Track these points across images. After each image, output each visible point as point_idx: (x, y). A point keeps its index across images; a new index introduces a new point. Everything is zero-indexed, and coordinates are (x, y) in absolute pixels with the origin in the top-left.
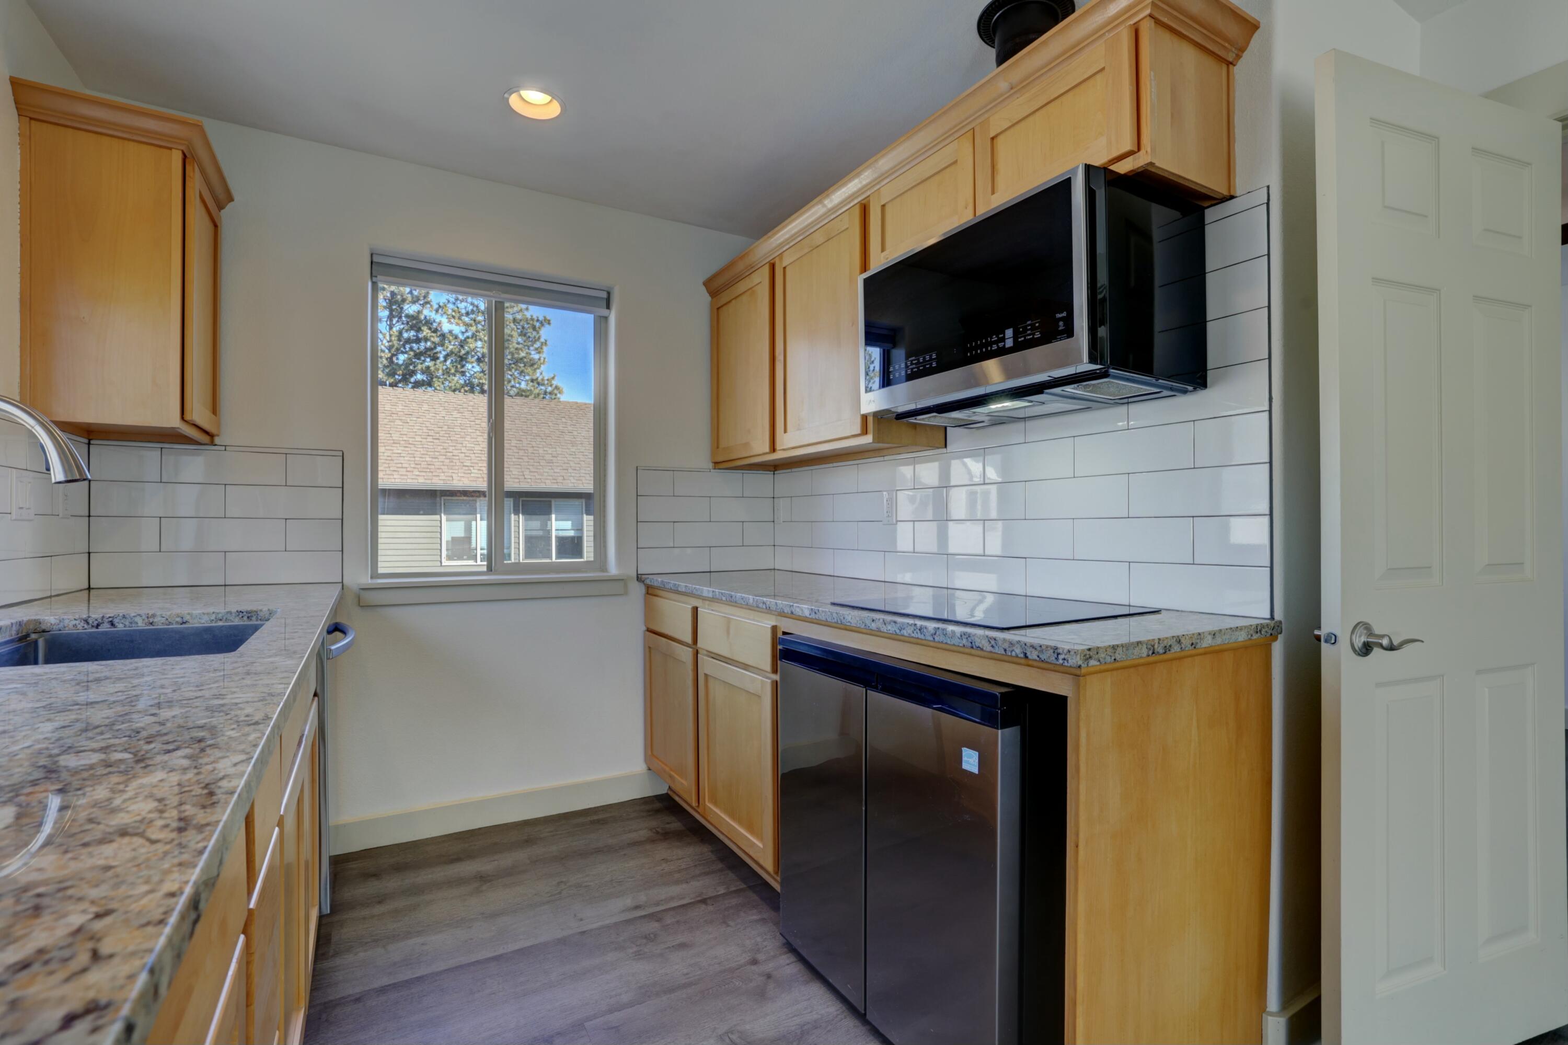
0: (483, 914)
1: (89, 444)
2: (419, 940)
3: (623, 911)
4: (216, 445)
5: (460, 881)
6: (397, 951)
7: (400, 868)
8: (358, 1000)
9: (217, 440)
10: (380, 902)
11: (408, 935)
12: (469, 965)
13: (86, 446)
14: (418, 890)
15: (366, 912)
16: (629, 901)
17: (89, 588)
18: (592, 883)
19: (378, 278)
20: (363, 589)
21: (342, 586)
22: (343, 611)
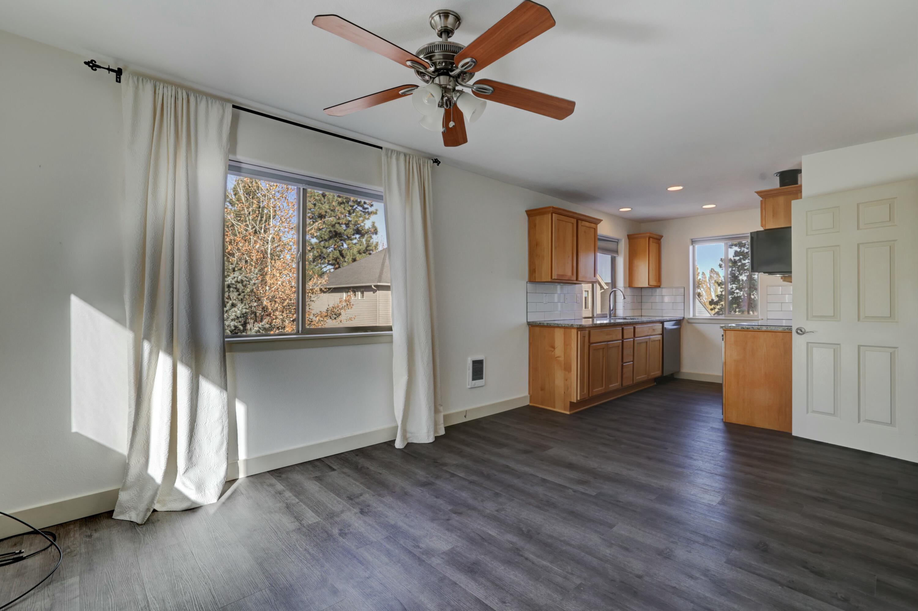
1: (644, 290)
4: (660, 288)
13: (641, 290)
17: (642, 316)
19: (694, 245)
20: (688, 319)
21: (684, 318)
22: (684, 323)
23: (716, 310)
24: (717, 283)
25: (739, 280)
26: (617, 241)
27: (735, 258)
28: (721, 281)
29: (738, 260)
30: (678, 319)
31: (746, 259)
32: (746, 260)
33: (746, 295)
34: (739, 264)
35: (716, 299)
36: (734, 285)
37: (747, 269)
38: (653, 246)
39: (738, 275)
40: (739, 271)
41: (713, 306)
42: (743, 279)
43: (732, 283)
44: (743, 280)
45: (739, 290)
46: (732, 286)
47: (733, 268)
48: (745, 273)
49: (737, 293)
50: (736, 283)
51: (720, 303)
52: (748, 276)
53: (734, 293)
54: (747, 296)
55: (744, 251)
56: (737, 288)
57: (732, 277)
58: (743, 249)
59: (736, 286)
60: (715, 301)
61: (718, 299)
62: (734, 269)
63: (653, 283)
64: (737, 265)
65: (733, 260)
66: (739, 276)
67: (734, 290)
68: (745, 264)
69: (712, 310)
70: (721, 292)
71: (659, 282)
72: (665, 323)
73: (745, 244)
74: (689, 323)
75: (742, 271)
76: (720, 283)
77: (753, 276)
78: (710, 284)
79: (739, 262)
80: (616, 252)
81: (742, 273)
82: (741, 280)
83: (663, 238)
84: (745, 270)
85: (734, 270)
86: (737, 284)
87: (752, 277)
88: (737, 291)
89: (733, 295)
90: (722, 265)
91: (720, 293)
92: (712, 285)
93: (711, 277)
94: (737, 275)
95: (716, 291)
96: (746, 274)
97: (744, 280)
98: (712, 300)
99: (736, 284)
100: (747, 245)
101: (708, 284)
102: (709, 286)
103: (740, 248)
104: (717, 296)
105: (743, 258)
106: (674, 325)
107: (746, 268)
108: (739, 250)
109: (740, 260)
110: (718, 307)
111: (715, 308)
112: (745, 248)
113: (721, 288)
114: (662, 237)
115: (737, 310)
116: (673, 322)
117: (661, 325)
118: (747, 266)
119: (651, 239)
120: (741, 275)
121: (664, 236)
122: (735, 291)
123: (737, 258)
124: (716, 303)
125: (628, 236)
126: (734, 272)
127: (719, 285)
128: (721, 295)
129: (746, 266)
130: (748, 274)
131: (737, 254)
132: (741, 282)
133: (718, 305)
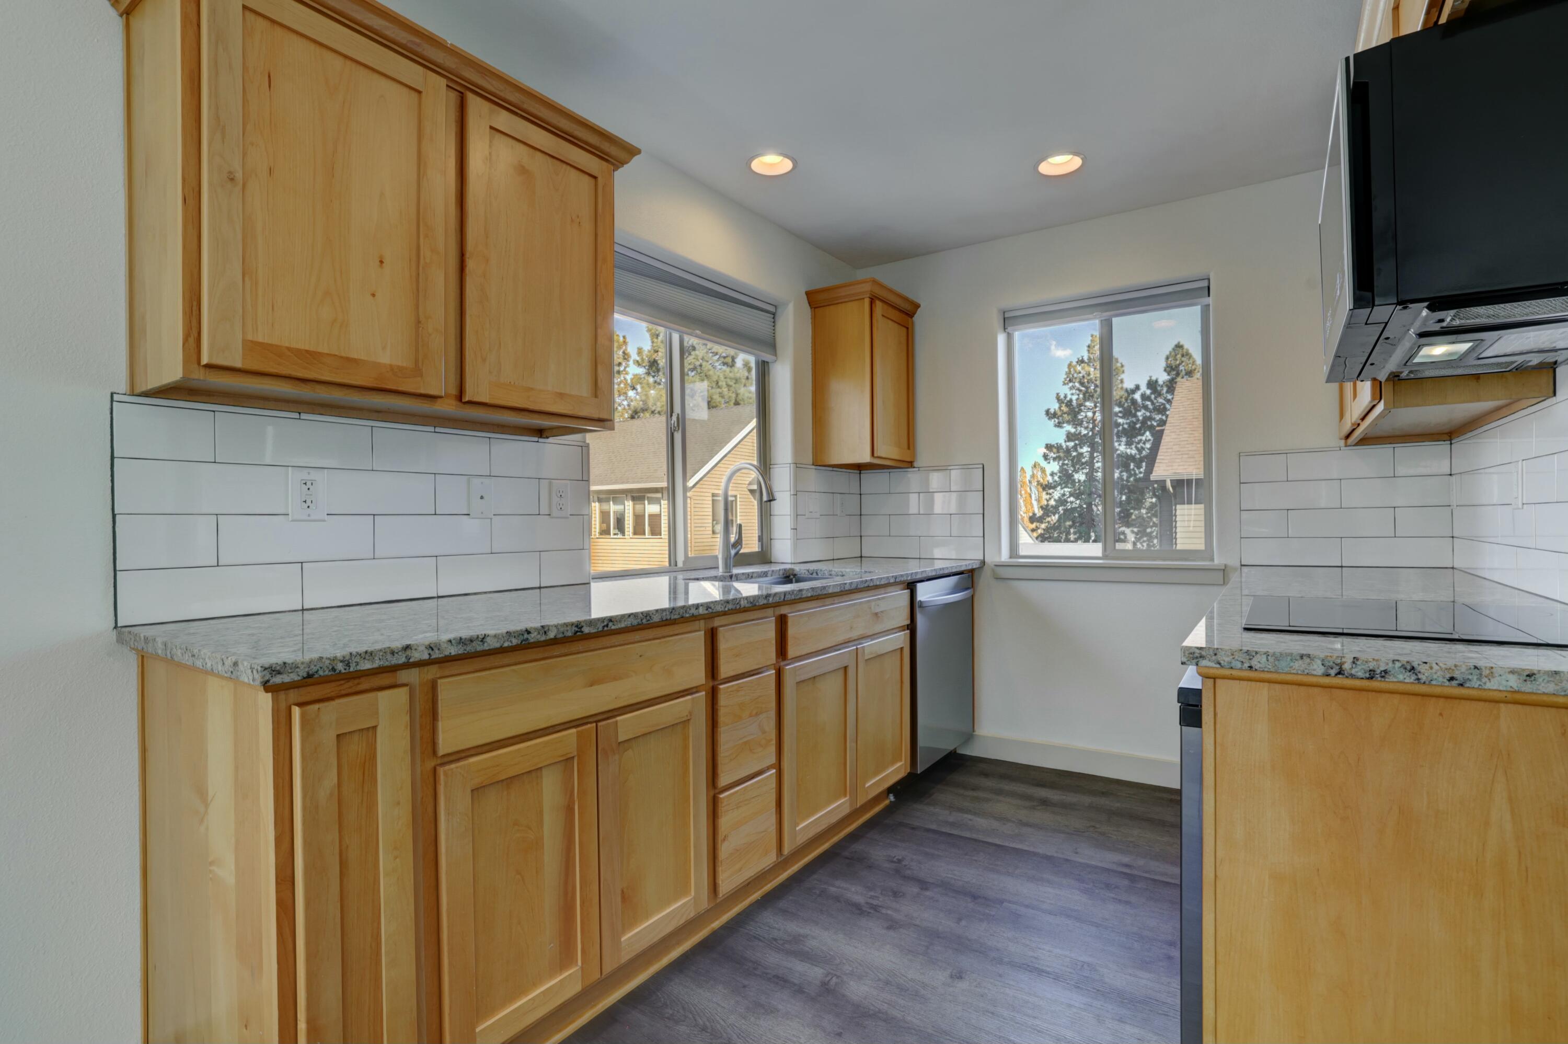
0: (1021, 821)
1: (860, 473)
2: (970, 817)
3: (1114, 863)
4: (914, 467)
5: (1028, 798)
6: (953, 817)
7: (1003, 777)
8: (913, 828)
9: (915, 464)
10: (973, 790)
11: (968, 811)
12: (983, 842)
13: (859, 475)
14: (999, 792)
15: (962, 791)
16: (1126, 859)
17: (861, 557)
18: (1115, 837)
19: (1009, 329)
20: (996, 565)
21: (983, 562)
22: (984, 581)
23: (1040, 531)
24: (1042, 485)
25: (1074, 481)
26: (772, 309)
27: (1068, 444)
28: (1047, 483)
29: (1072, 448)
30: (963, 568)
31: (1084, 446)
32: (1084, 448)
33: (1085, 506)
34: (1074, 454)
35: (1039, 513)
36: (1066, 490)
37: (1086, 462)
38: (888, 332)
39: (1073, 471)
40: (1073, 466)
41: (1034, 526)
42: (1080, 478)
43: (1063, 485)
44: (1079, 481)
45: (1074, 497)
46: (1064, 491)
47: (1065, 460)
48: (1083, 469)
49: (1072, 503)
50: (1070, 486)
51: (1045, 519)
52: (1087, 474)
53: (1067, 502)
54: (1086, 508)
55: (1080, 433)
56: (1071, 495)
57: (1064, 475)
58: (1079, 428)
59: (1069, 490)
60: (1038, 515)
61: (1042, 512)
62: (1066, 462)
63: (888, 450)
64: (1071, 456)
65: (1064, 447)
66: (1074, 473)
67: (1068, 498)
68: (1082, 454)
69: (1033, 530)
70: (1048, 501)
71: (909, 448)
72: (919, 585)
73: (1082, 421)
74: (998, 578)
75: (1078, 466)
76: (1046, 485)
77: (1095, 474)
78: (1030, 489)
79: (1073, 451)
80: (771, 345)
81: (1078, 468)
82: (1077, 481)
83: (919, 310)
84: (1083, 464)
85: (1067, 465)
86: (1071, 488)
87: (1093, 475)
88: (1072, 499)
89: (1065, 505)
90: (1047, 456)
91: (1045, 503)
92: (1033, 489)
93: (1033, 476)
94: (1070, 472)
95: (1038, 501)
96: (1085, 471)
97: (1082, 481)
98: (1034, 514)
99: (1069, 488)
100: (1085, 423)
101: (1028, 489)
102: (1029, 491)
103: (1075, 428)
104: (1042, 507)
105: (1079, 444)
106: (955, 590)
107: (1083, 460)
108: (1073, 430)
109: (1075, 447)
110: (1043, 526)
111: (1037, 528)
112: (1081, 427)
113: (1047, 494)
114: (917, 306)
115: (1072, 530)
116: (953, 580)
117: (907, 592)
118: (1086, 457)
119: (878, 304)
120: (1077, 472)
121: (921, 306)
122: (1069, 500)
123: (1071, 444)
124: (1040, 520)
125: (809, 294)
126: (1066, 467)
127: (1044, 489)
128: (1047, 505)
129: (1084, 458)
130: (1088, 470)
131: (1070, 437)
132: (1077, 484)
133: (1042, 522)
